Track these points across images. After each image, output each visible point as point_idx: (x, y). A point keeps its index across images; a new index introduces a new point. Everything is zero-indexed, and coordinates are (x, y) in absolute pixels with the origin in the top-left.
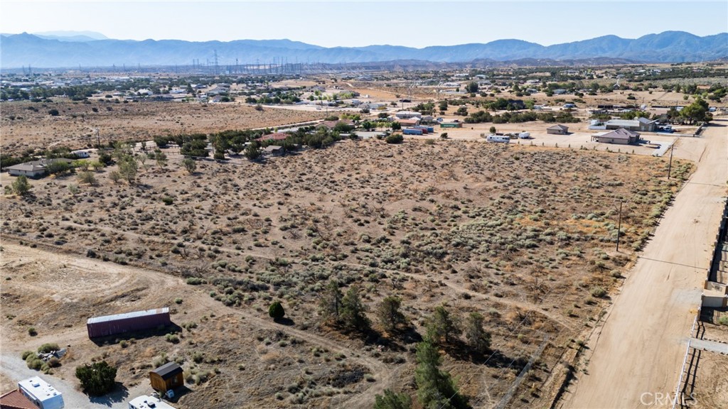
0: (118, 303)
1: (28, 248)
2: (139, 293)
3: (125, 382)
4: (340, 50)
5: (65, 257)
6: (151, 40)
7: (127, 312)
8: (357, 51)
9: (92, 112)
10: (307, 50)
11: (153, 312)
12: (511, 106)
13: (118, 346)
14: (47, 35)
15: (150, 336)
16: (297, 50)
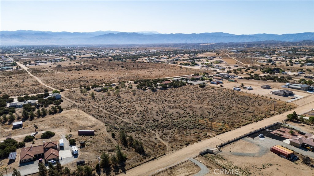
0: (89, 128)
1: (83, 112)
2: (94, 126)
3: (77, 143)
4: (242, 36)
5: (88, 115)
6: (172, 34)
7: (90, 130)
8: (250, 36)
9: (133, 67)
10: (229, 36)
11: (90, 131)
12: (270, 72)
13: (81, 137)
14: (141, 32)
15: (88, 136)
16: (225, 36)
